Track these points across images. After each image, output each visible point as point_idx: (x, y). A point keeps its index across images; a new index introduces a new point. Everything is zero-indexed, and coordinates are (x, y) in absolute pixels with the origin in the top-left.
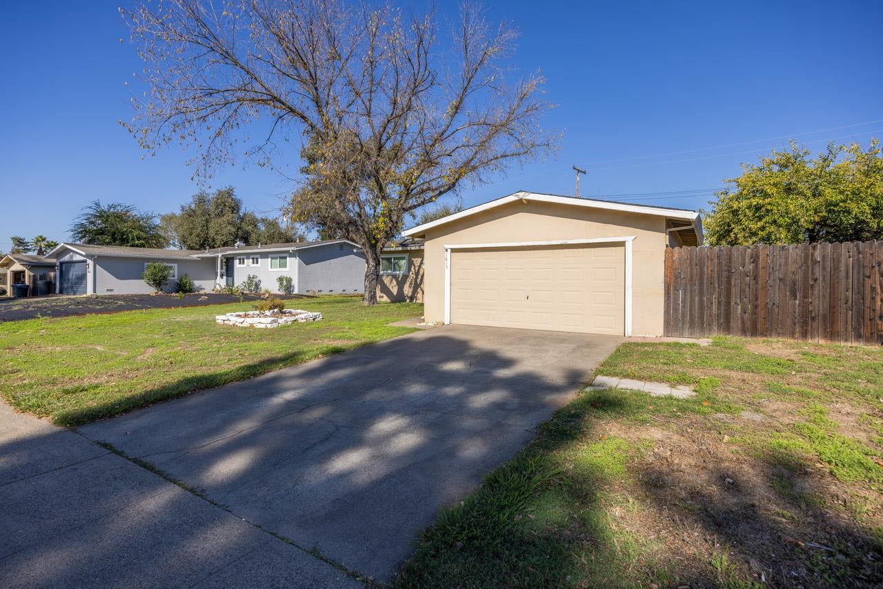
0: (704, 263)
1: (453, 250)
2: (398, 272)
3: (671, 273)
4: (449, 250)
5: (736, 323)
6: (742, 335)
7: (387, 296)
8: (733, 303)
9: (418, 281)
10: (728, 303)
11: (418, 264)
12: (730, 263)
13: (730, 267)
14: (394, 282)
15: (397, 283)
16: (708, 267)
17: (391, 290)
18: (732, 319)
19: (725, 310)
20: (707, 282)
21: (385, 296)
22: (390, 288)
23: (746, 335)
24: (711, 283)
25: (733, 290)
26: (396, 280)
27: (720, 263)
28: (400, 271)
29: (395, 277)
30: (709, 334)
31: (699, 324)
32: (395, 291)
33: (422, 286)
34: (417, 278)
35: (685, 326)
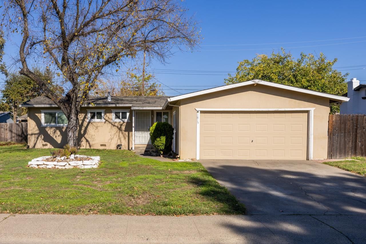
0: (346, 122)
1: (202, 112)
2: (62, 125)
3: (331, 127)
4: (199, 112)
5: (358, 151)
6: (361, 156)
7: (51, 144)
8: (358, 141)
9: (82, 132)
10: (356, 141)
11: (82, 119)
12: (357, 122)
13: (357, 124)
14: (58, 133)
15: (61, 134)
16: (348, 124)
17: (55, 139)
18: (357, 149)
19: (354, 145)
20: (347, 131)
21: (49, 144)
22: (54, 137)
23: (363, 156)
24: (349, 132)
25: (358, 135)
26: (60, 131)
27: (353, 123)
28: (63, 123)
29: (60, 129)
30: (348, 156)
31: (343, 152)
32: (59, 139)
33: (86, 136)
34: (80, 129)
35: (337, 153)
